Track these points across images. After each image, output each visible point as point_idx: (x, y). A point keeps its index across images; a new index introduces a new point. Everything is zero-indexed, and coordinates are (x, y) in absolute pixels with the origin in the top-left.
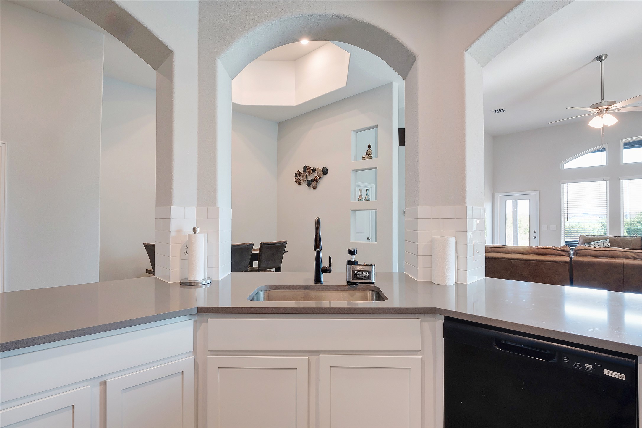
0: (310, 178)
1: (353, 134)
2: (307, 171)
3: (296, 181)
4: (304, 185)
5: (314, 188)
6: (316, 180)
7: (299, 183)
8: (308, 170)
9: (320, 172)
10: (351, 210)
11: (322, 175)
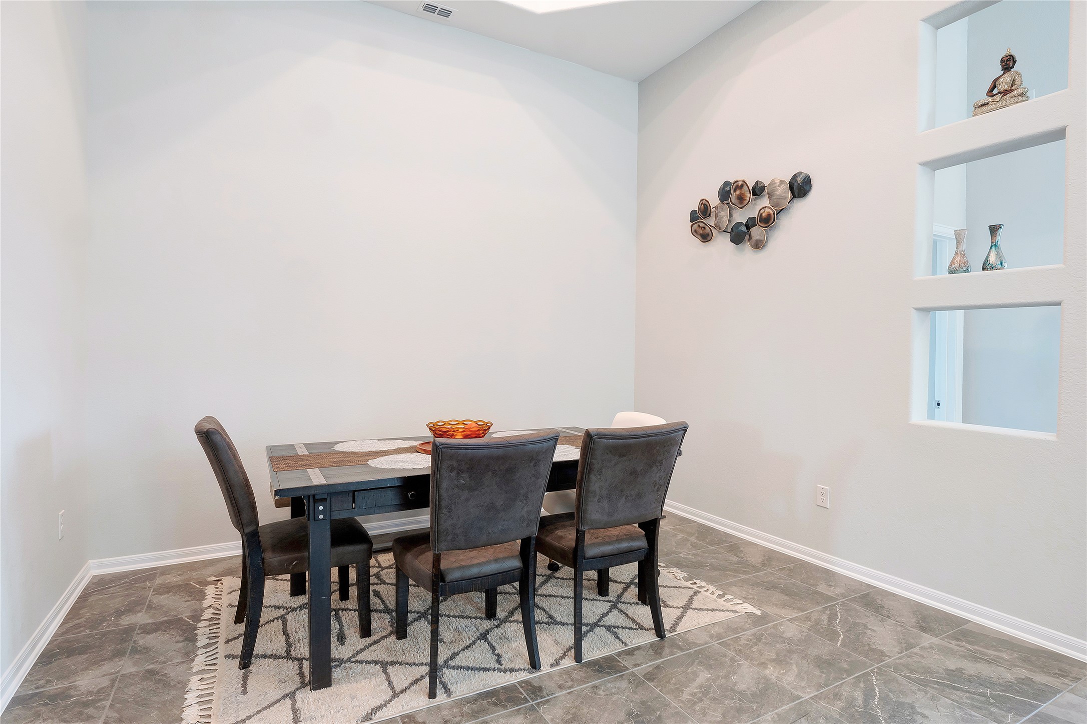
0: (741, 217)
1: (924, 30)
2: (733, 197)
3: (694, 232)
4: (722, 243)
5: (758, 245)
6: (767, 221)
7: (705, 237)
8: (735, 191)
9: (783, 191)
10: (917, 309)
11: (789, 199)
